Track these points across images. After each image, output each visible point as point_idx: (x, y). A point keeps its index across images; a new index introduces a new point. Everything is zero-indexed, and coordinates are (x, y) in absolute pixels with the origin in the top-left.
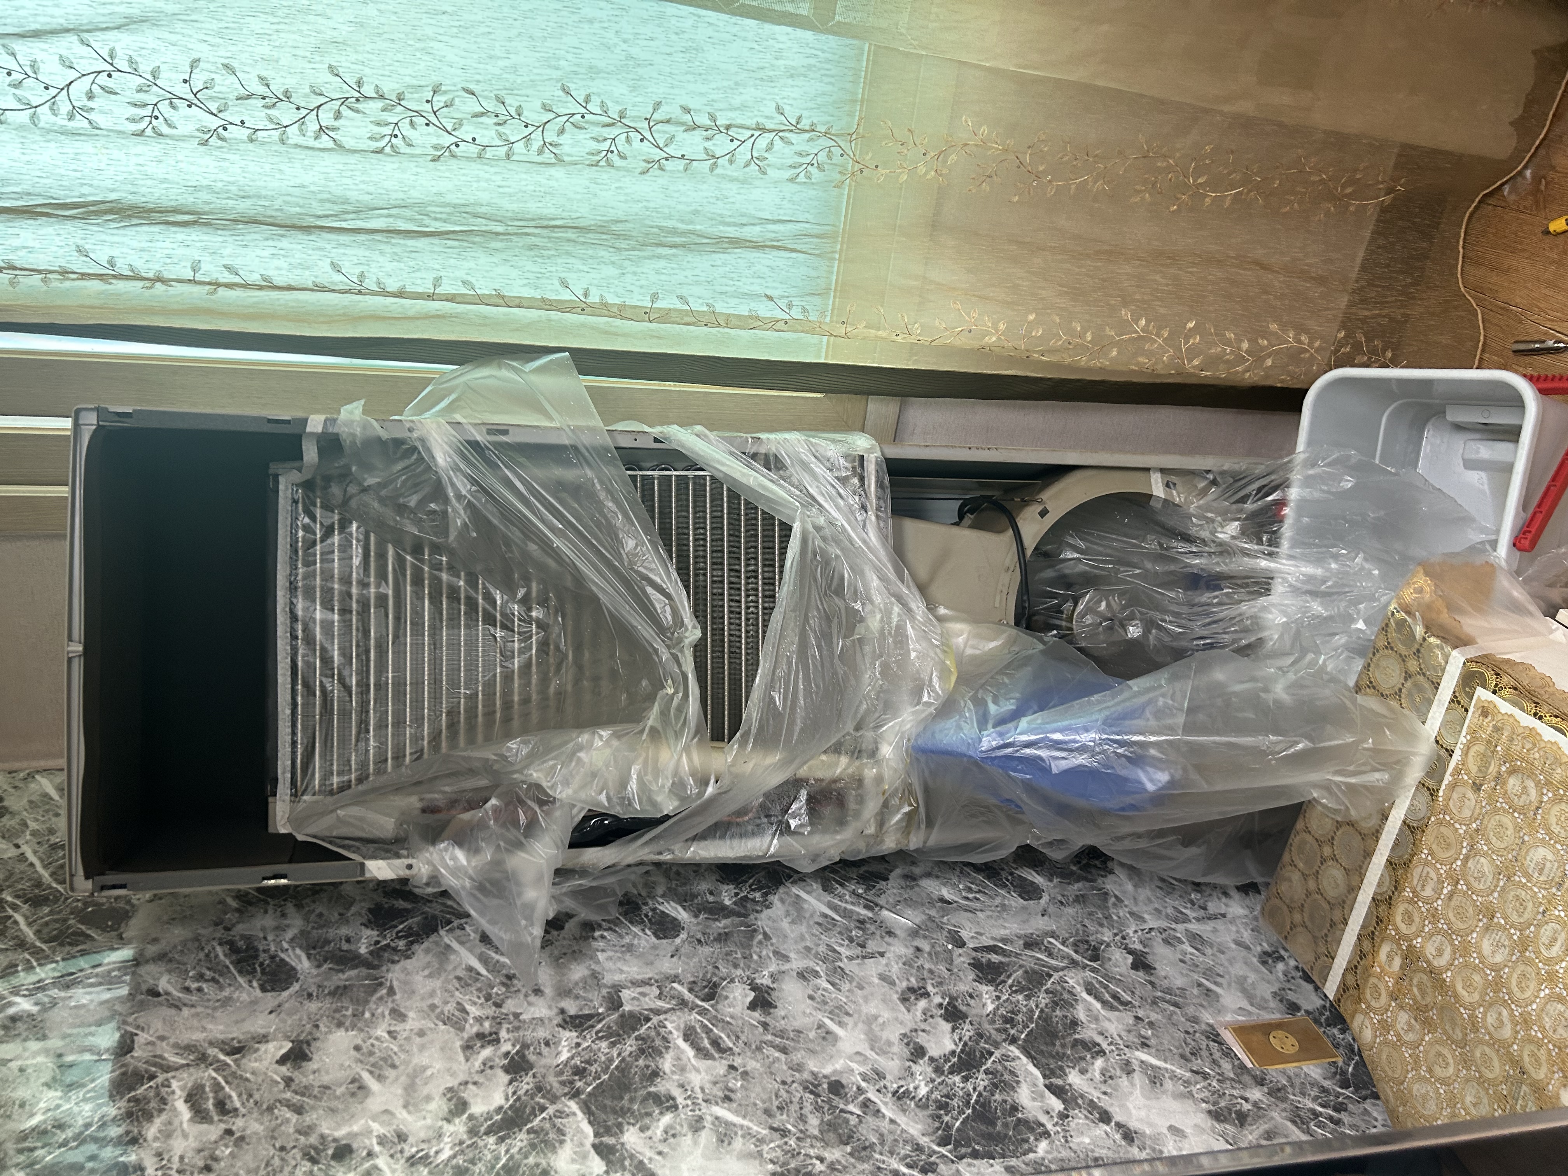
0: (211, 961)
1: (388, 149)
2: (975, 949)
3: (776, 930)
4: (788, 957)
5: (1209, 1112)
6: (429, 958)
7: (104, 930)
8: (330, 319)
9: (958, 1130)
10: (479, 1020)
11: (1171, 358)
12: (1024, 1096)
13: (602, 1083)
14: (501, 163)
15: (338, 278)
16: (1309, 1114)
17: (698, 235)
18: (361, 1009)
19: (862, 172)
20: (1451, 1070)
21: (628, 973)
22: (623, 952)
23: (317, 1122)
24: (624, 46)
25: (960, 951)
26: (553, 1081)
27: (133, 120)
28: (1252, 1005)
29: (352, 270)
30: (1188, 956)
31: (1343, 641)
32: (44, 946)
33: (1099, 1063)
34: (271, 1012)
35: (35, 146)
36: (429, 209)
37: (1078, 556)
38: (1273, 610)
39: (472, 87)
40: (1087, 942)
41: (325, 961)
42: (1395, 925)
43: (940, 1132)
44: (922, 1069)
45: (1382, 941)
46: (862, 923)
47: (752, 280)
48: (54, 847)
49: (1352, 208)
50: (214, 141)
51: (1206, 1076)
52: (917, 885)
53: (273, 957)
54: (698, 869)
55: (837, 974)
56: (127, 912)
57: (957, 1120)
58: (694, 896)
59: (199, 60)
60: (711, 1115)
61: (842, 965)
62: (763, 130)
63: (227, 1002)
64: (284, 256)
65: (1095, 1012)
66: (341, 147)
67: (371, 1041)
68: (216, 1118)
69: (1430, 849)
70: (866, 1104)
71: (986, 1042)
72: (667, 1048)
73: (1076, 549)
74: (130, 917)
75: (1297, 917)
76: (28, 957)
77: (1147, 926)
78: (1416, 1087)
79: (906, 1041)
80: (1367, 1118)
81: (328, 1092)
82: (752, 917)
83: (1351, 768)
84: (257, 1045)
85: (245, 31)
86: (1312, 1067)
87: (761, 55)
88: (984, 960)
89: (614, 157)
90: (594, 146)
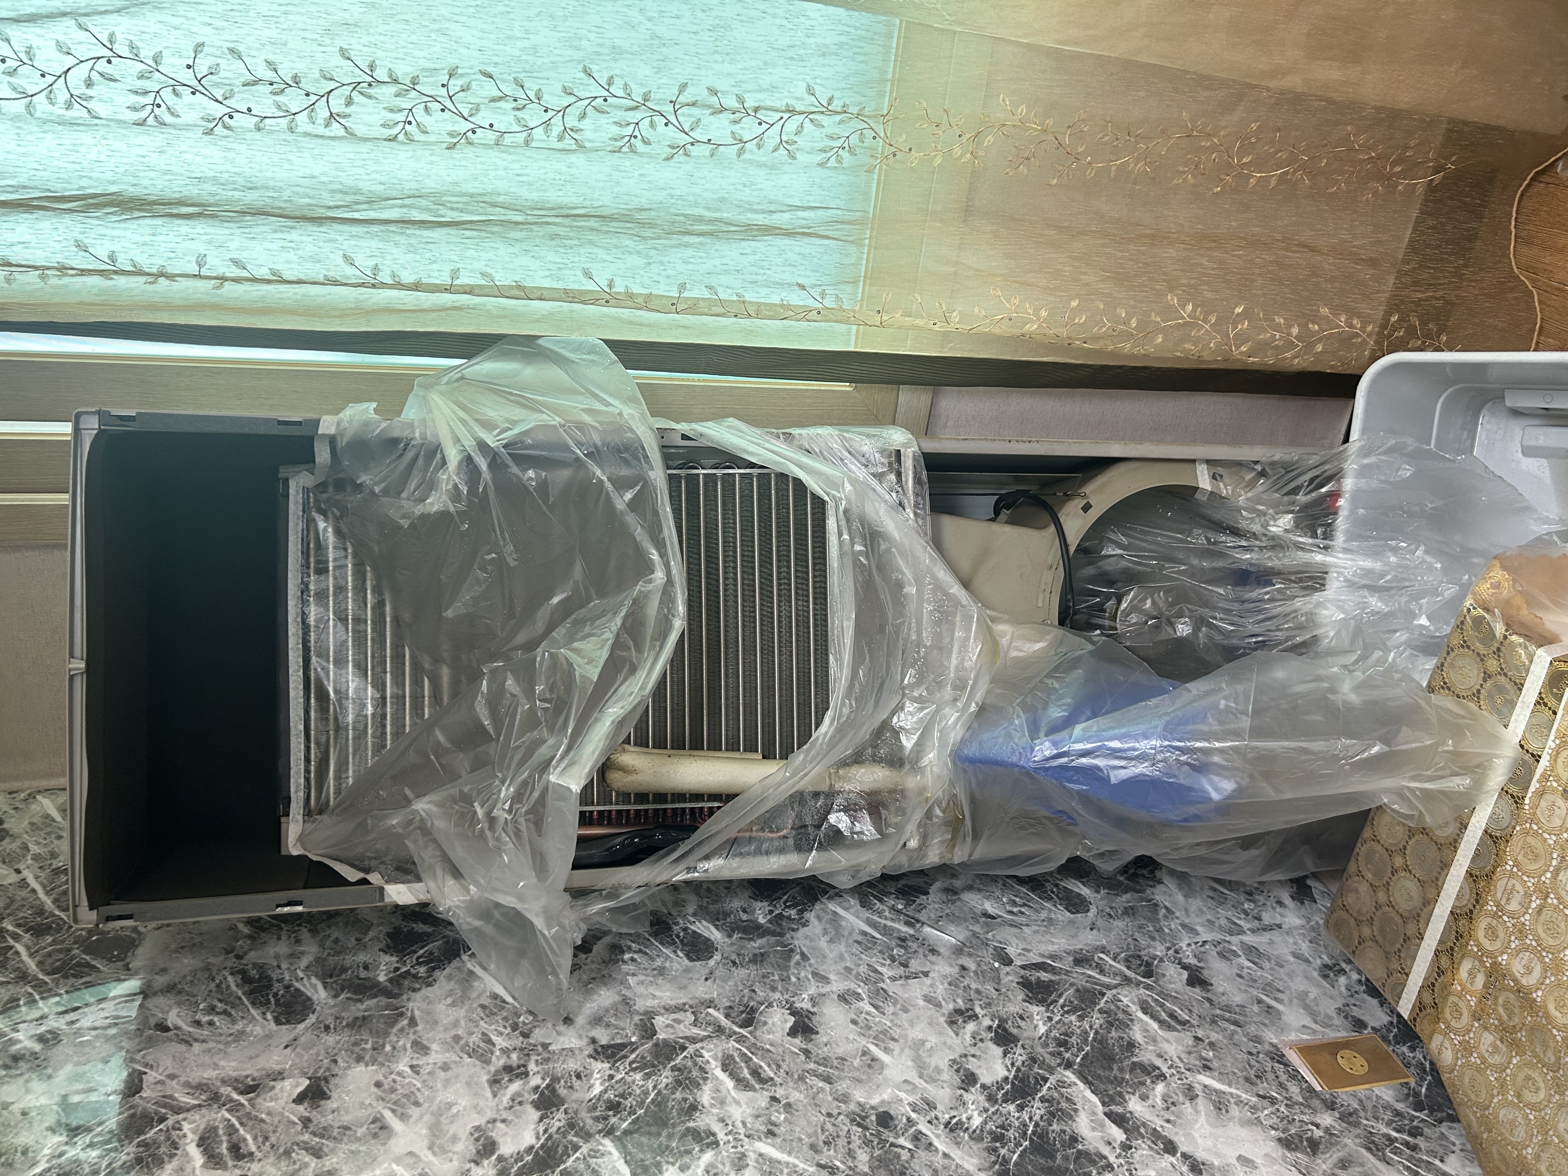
0: (222, 992)
1: (401, 137)
2: (1023, 967)
3: (814, 949)
4: (827, 978)
5: (1280, 1140)
6: (452, 985)
7: (110, 960)
8: (343, 313)
9: (1016, 1164)
10: (505, 1051)
11: (1218, 345)
12: (1083, 1125)
13: (637, 1118)
14: (519, 150)
15: (350, 271)
16: (1384, 1140)
17: (726, 223)
18: (381, 1041)
19: (895, 155)
20: (1542, 1095)
21: (661, 998)
22: (654, 976)
23: (337, 1166)
24: (649, 25)
25: (1008, 969)
26: (587, 1119)
27: (134, 109)
28: (1316, 1022)
29: (365, 262)
30: (1245, 970)
31: (1404, 638)
32: (46, 979)
33: (1160, 1088)
34: (286, 1047)
35: (32, 138)
36: (445, 198)
37: (1119, 552)
38: (1329, 605)
39: (490, 69)
40: (1139, 957)
41: (342, 990)
42: (1477, 940)
43: (997, 1167)
44: (974, 1098)
45: (1463, 957)
46: (903, 940)
47: (782, 268)
48: (57, 872)
49: (1400, 188)
50: (219, 130)
51: (1273, 1101)
52: (959, 899)
53: (287, 987)
54: (729, 886)
55: (880, 996)
56: (134, 940)
57: (1014, 1152)
58: (727, 915)
59: (203, 44)
60: (755, 1152)
61: (884, 986)
62: (792, 111)
63: (240, 1035)
64: (293, 249)
65: (1152, 1033)
66: (352, 134)
67: (393, 1076)
68: (230, 1163)
69: (1515, 861)
70: (917, 1137)
71: (1040, 1068)
72: (705, 1079)
73: (1120, 546)
74: (137, 946)
75: (1366, 931)
76: (30, 990)
77: (1200, 939)
78: (1502, 1112)
79: (955, 1067)
80: (1444, 1143)
81: (348, 1133)
82: (788, 936)
83: (1429, 773)
84: (272, 1083)
85: (252, 13)
86: (1383, 1089)
87: (792, 33)
88: (1033, 979)
89: (638, 143)
90: (615, 130)
